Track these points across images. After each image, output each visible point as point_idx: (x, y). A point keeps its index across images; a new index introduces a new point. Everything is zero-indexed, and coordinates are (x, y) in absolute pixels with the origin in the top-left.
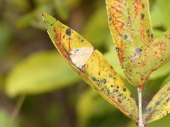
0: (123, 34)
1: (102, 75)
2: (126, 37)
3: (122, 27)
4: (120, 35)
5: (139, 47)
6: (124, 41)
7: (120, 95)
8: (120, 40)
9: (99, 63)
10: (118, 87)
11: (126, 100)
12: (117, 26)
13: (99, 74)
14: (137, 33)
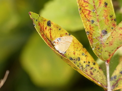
0: (91, 20)
1: (76, 54)
2: (93, 22)
3: (89, 14)
4: (89, 21)
5: (104, 29)
6: (92, 25)
7: (92, 69)
8: (89, 25)
9: (74, 45)
10: (89, 63)
11: (96, 72)
12: (85, 13)
13: (74, 54)
14: (102, 18)
